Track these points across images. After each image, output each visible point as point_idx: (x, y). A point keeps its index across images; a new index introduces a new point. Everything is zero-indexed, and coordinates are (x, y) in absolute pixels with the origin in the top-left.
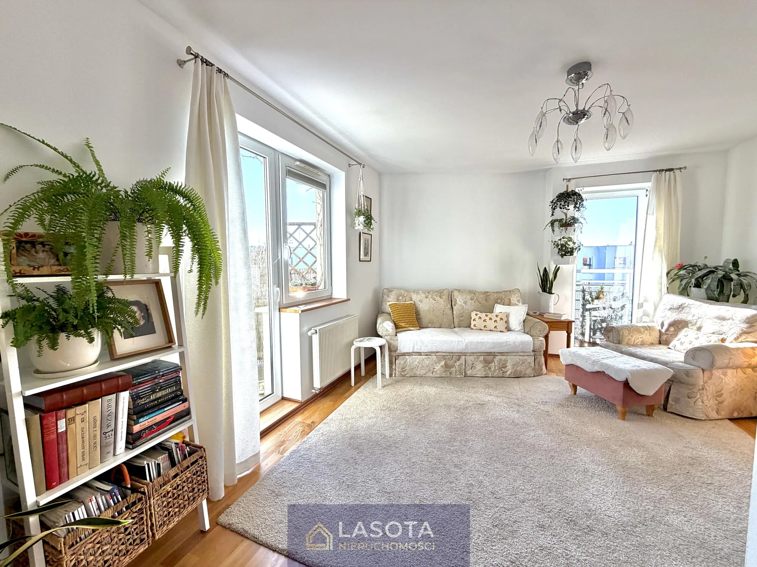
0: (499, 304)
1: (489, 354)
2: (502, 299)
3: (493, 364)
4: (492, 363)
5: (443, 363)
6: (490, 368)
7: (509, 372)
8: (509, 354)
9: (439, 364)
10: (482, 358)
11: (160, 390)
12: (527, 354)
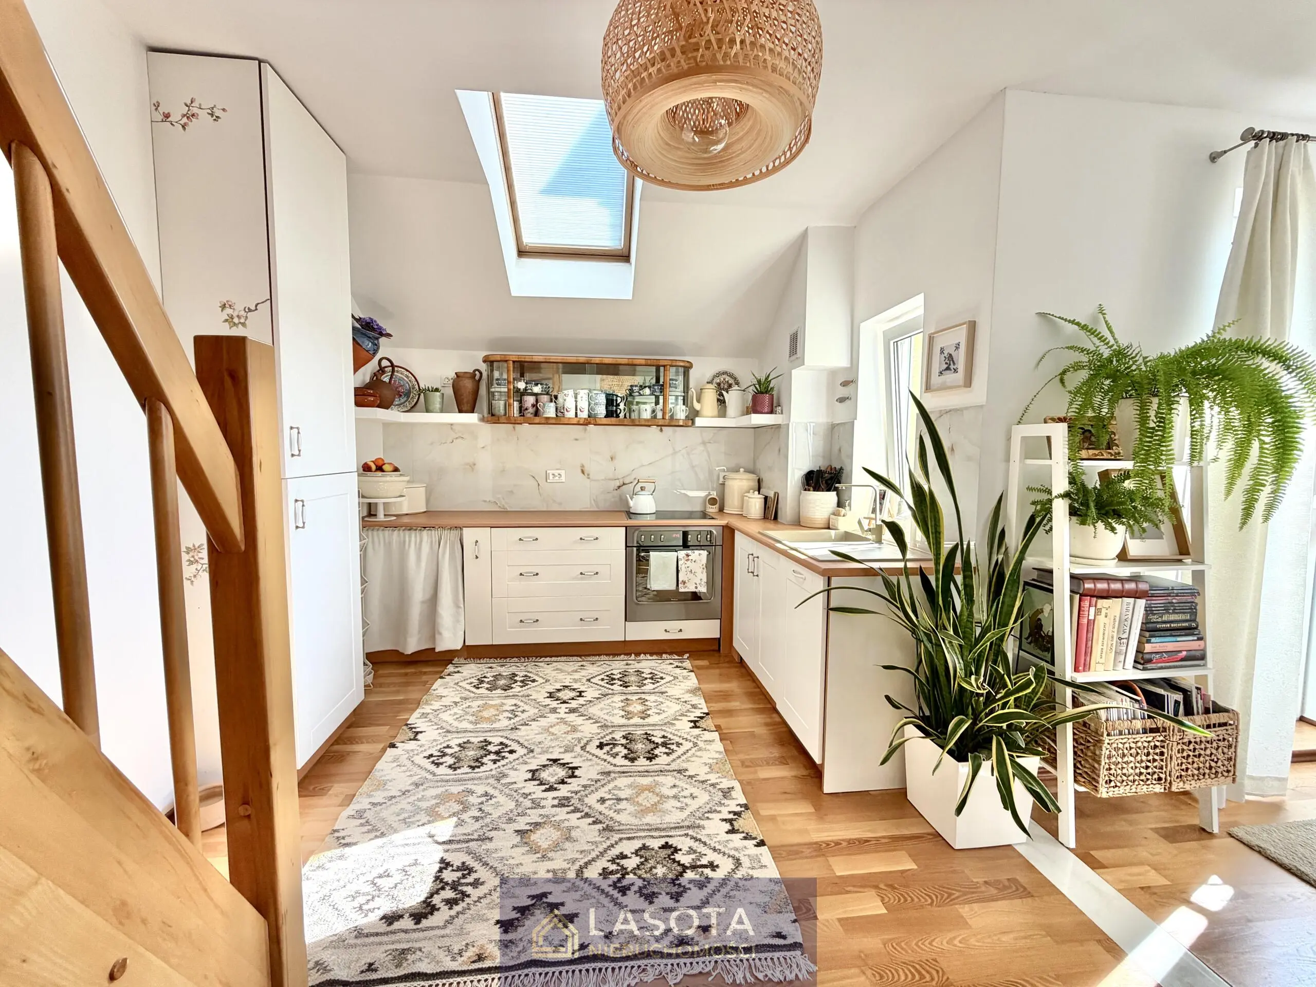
11: (1174, 613)
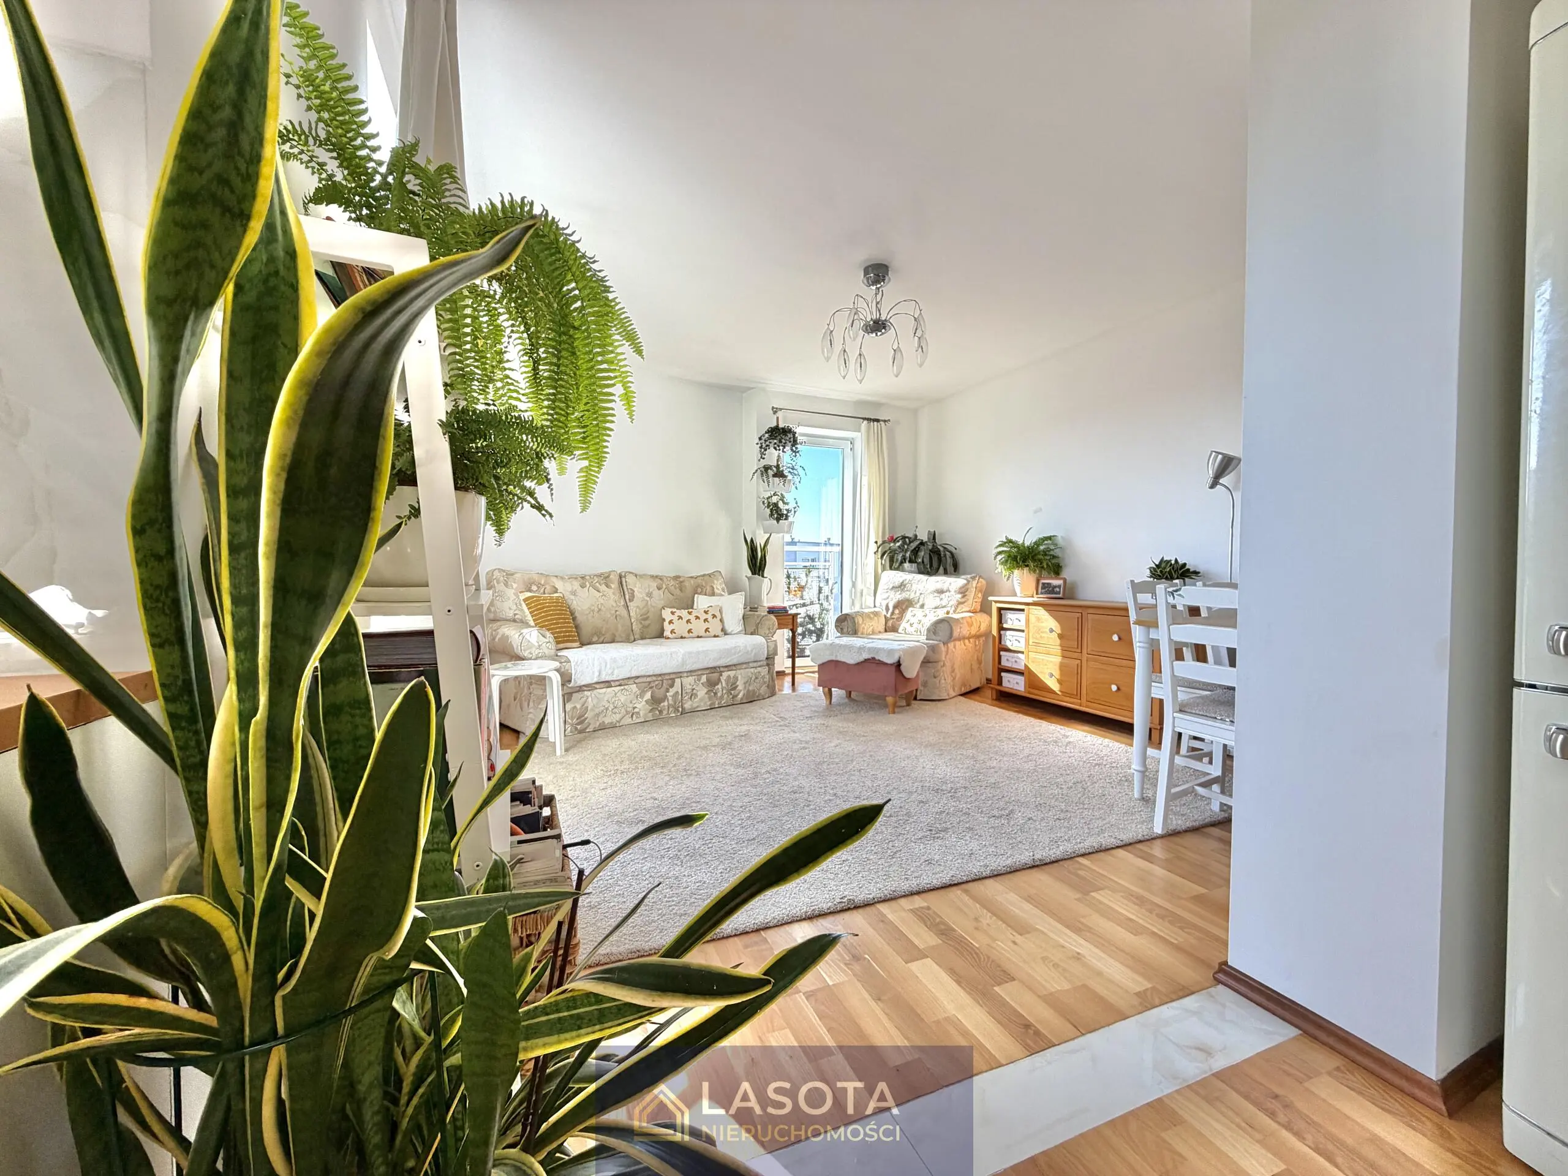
0: (700, 594)
1: (713, 669)
2: (702, 587)
3: (719, 686)
4: (718, 684)
5: (648, 696)
6: (715, 694)
7: (740, 696)
8: (738, 667)
9: (642, 697)
10: (704, 678)
12: (759, 664)
